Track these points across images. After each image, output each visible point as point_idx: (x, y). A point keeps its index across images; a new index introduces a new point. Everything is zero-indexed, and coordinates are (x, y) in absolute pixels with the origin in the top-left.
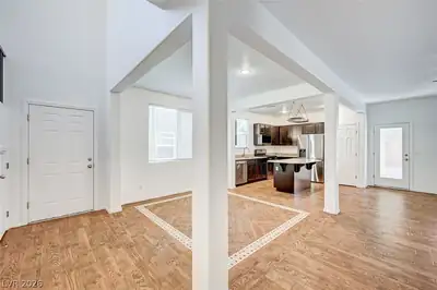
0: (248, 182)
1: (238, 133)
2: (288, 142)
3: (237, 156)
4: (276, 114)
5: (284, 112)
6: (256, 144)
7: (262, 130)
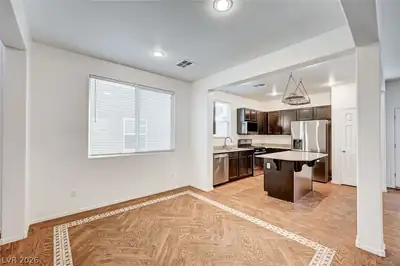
0: (231, 181)
1: (216, 119)
2: (277, 130)
3: (215, 148)
4: (263, 97)
5: (274, 93)
6: (239, 133)
7: (247, 117)
